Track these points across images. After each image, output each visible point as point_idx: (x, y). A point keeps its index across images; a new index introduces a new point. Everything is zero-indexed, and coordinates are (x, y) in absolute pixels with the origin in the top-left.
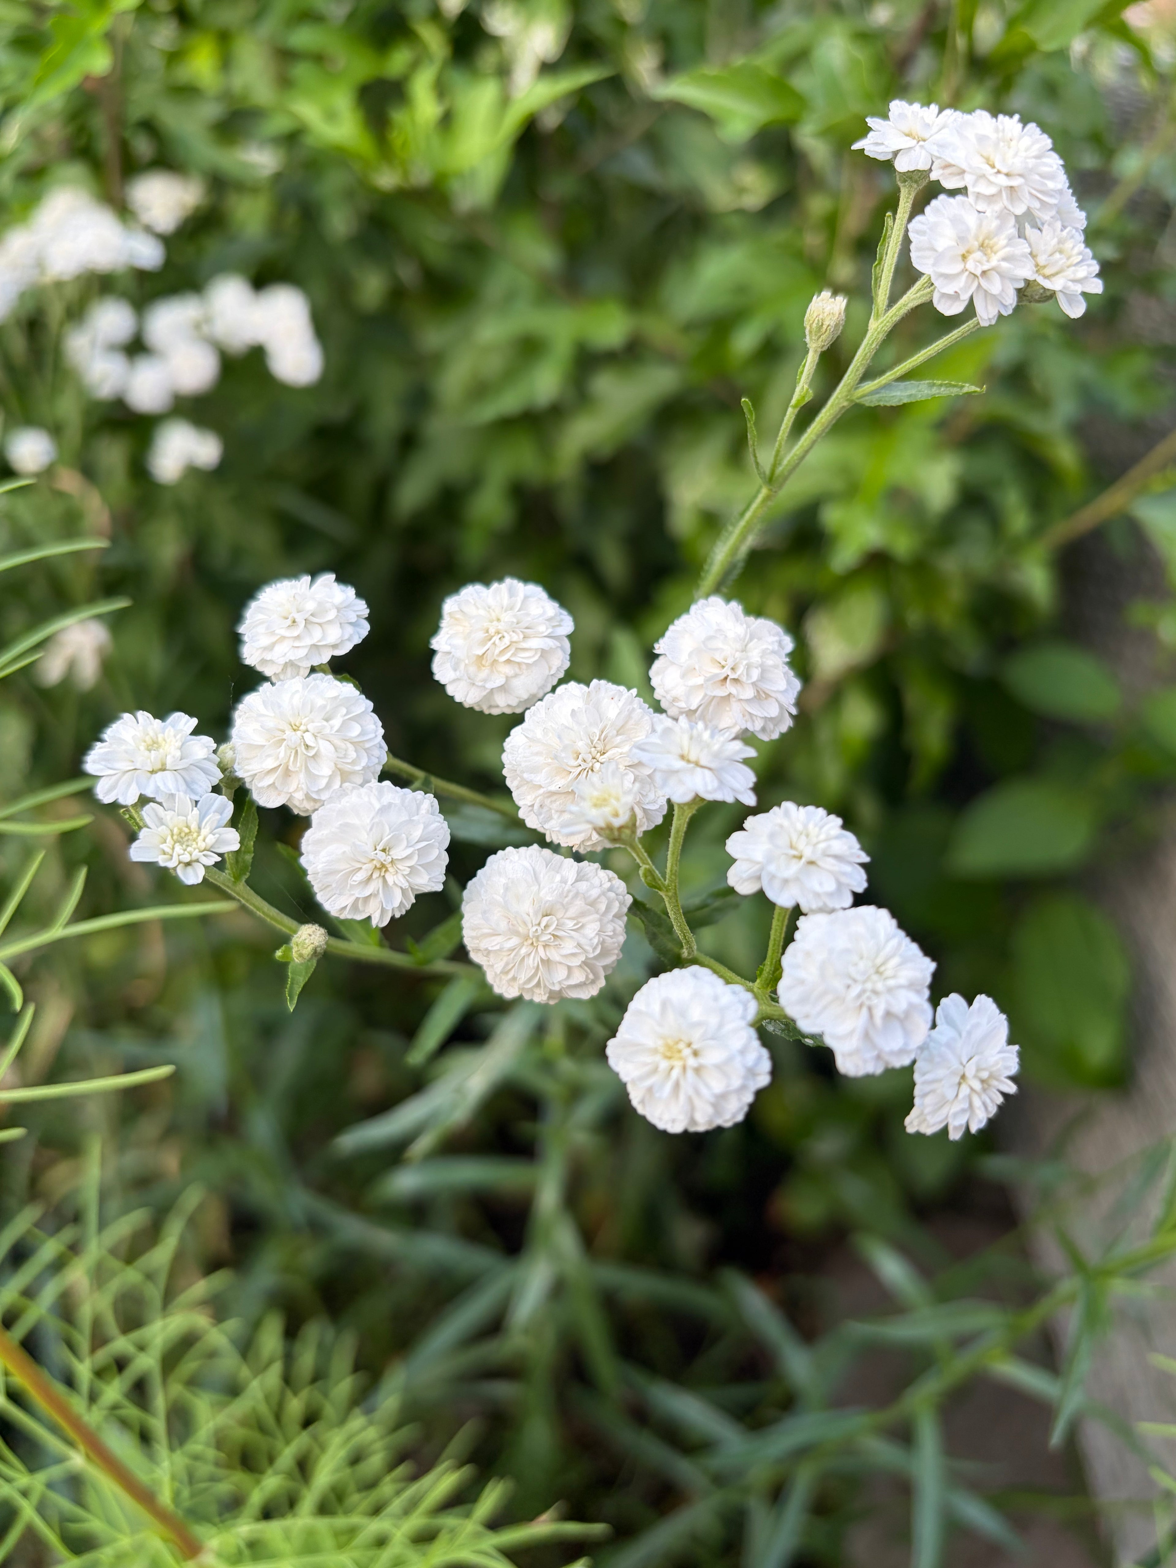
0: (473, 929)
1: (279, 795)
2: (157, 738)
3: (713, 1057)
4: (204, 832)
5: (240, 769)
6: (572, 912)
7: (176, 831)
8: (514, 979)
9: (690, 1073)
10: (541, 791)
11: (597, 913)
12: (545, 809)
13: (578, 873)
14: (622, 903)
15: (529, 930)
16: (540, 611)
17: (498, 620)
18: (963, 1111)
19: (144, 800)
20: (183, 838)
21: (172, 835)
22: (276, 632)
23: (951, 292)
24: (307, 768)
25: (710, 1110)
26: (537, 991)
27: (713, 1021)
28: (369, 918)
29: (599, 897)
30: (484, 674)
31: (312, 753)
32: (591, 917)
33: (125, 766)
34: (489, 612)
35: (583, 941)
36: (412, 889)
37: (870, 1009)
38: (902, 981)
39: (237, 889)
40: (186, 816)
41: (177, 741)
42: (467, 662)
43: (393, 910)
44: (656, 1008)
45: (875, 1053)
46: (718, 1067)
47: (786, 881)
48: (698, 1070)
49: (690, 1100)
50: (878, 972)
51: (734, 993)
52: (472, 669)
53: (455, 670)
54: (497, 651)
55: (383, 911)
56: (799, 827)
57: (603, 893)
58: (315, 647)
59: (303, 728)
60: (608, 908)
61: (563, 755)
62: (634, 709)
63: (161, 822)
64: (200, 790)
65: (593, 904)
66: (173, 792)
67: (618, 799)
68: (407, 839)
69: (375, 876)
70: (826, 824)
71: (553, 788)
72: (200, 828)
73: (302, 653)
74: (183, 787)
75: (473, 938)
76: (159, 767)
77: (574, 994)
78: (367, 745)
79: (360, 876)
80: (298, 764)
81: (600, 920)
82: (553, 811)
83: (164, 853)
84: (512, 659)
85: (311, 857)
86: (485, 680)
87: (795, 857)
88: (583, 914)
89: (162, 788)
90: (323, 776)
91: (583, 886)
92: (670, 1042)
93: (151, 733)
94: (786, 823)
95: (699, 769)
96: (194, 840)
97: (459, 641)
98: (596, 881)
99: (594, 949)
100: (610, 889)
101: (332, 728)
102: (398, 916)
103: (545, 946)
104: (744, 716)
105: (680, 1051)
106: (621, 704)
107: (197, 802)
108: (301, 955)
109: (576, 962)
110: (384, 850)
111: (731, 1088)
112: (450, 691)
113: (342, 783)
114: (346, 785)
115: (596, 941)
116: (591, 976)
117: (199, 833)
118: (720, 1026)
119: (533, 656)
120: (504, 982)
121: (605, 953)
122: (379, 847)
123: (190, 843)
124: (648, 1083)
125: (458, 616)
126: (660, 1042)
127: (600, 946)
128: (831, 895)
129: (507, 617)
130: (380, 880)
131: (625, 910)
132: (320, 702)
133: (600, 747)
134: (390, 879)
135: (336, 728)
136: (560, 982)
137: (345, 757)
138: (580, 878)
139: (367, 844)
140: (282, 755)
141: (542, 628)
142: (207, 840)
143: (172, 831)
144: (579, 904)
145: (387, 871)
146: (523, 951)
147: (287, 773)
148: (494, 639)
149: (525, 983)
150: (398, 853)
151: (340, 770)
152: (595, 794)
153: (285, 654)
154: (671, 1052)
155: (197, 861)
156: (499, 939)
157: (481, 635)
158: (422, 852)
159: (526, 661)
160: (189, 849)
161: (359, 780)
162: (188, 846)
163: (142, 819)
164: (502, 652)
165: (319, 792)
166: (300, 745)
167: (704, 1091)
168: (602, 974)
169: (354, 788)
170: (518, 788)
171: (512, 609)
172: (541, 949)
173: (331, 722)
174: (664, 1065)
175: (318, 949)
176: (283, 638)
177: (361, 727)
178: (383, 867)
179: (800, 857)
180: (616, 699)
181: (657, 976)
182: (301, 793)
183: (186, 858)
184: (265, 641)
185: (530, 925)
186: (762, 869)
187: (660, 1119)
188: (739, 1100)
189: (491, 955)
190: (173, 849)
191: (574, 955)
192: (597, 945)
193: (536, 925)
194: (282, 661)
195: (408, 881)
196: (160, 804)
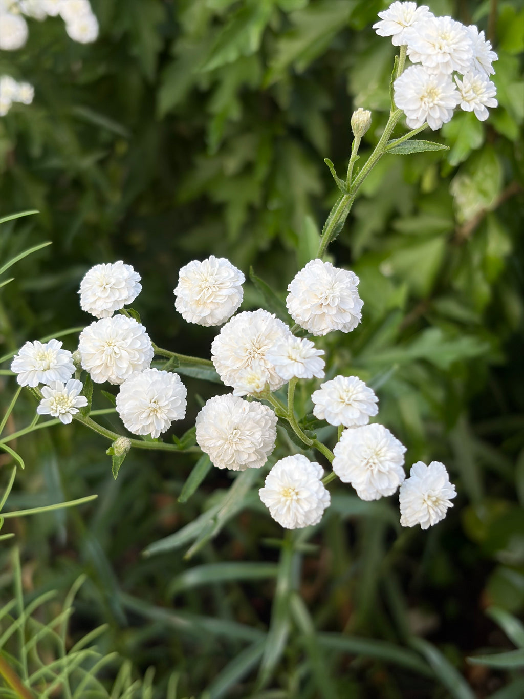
0: (201, 437)
1: (104, 377)
2: (44, 353)
3: (304, 495)
4: (71, 398)
5: (84, 365)
6: (248, 427)
7: (57, 399)
8: (222, 460)
9: (294, 503)
10: (230, 369)
11: (260, 427)
12: (232, 377)
13: (250, 408)
14: (273, 421)
15: (227, 436)
16: (227, 274)
17: (206, 280)
18: (425, 515)
19: (41, 385)
20: (61, 401)
21: (56, 401)
22: (97, 294)
23: (415, 118)
24: (116, 363)
25: (303, 518)
26: (234, 465)
27: (304, 478)
28: (150, 434)
29: (261, 419)
30: (199, 309)
31: (118, 356)
32: (258, 429)
33: (30, 368)
34: (201, 276)
35: (254, 441)
36: (170, 420)
37: (372, 470)
38: (388, 458)
39: (85, 420)
40: (62, 392)
41: (54, 355)
42: (191, 303)
43: (161, 430)
44: (279, 473)
45: (375, 490)
46: (306, 499)
47: (337, 414)
48: (298, 501)
49: (295, 514)
50: (377, 455)
51: (314, 466)
52: (194, 307)
53: (185, 308)
54: (205, 298)
55: (157, 431)
56: (345, 387)
57: (263, 417)
58: (116, 302)
59: (113, 344)
60: (266, 424)
61: (239, 351)
62: (273, 326)
63: (50, 394)
64: (66, 377)
65: (258, 423)
66: (55, 380)
67: (259, 380)
68: (165, 396)
69: (151, 415)
70: (358, 385)
71: (235, 367)
72: (68, 396)
73: (110, 305)
74: (59, 377)
75: (201, 441)
76: (47, 368)
77: (252, 466)
78: (144, 351)
79: (144, 415)
80: (112, 363)
81: (262, 430)
82: (236, 379)
83: (53, 410)
84: (214, 301)
85: (121, 407)
86: (200, 313)
87: (341, 402)
88: (253, 428)
89: (49, 378)
90: (124, 368)
91: (253, 414)
92: (285, 489)
93: (42, 352)
94: (338, 386)
95: (296, 363)
96: (66, 402)
97: (187, 292)
98: (260, 411)
99: (260, 445)
100: (266, 415)
101: (127, 343)
102: (164, 432)
103: (236, 444)
104: (332, 323)
105: (290, 493)
106: (267, 323)
107: (65, 384)
108: (119, 452)
109: (251, 451)
110: (155, 402)
111: (312, 508)
112: (184, 317)
113: (133, 371)
114: (135, 372)
115: (260, 440)
116: (260, 457)
117: (68, 398)
118: (307, 481)
119: (224, 298)
120: (218, 461)
121: (265, 445)
122: (152, 401)
123: (64, 404)
124: (276, 507)
125: (186, 279)
126: (281, 490)
127: (263, 443)
128: (358, 419)
129: (210, 279)
130: (154, 416)
131: (275, 424)
132: (121, 332)
133: (257, 346)
134: (159, 415)
135: (129, 344)
136: (245, 461)
137: (134, 357)
138: (251, 410)
139: (146, 400)
140: (104, 358)
141: (228, 284)
142: (72, 402)
143: (55, 398)
144: (251, 423)
145: (157, 411)
146: (225, 447)
147: (107, 367)
148: (204, 291)
149: (227, 462)
150: (162, 403)
151: (132, 364)
152: (249, 376)
153: (102, 306)
154: (286, 494)
155: (68, 412)
156: (214, 441)
157: (198, 289)
158: (173, 402)
159: (220, 302)
160: (64, 407)
161: (141, 368)
162: (63, 405)
163: (41, 394)
164: (208, 298)
165: (123, 375)
166: (112, 353)
167: (301, 510)
168: (266, 456)
169: (139, 373)
170: (218, 367)
171: (212, 275)
172: (234, 445)
173: (126, 340)
174: (283, 499)
175: (127, 449)
176: (99, 298)
177: (140, 341)
178: (155, 410)
179: (344, 402)
180: (265, 321)
181: (282, 459)
182: (114, 376)
183: (64, 411)
184: (92, 299)
185: (228, 435)
186: (325, 409)
187: (283, 523)
188: (317, 513)
189: (211, 449)
190: (57, 407)
191: (250, 447)
192: (261, 442)
193: (231, 434)
194: (100, 310)
195: (167, 416)
196: (49, 386)
